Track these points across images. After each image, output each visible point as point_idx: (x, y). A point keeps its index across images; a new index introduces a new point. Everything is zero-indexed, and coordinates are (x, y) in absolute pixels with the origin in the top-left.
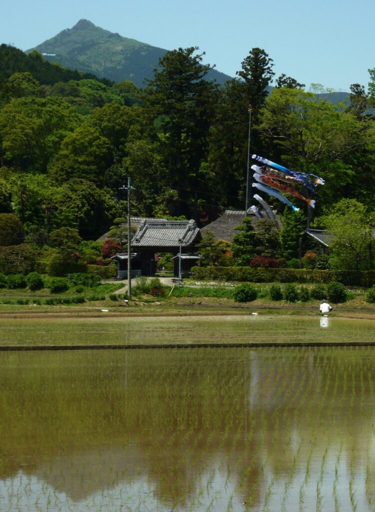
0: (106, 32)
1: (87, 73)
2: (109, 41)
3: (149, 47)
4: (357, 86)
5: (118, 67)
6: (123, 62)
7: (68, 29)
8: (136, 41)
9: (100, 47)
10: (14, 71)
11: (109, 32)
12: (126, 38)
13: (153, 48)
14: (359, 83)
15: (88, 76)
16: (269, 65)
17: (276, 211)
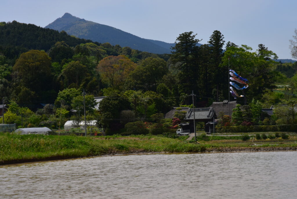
0: (78, 18)
1: (88, 40)
2: (80, 23)
3: (99, 25)
4: (261, 45)
5: (85, 35)
6: (87, 32)
7: (60, 18)
8: (92, 22)
9: (76, 26)
10: (57, 41)
11: (79, 18)
12: (88, 21)
13: (101, 25)
14: (262, 44)
15: (89, 41)
16: (222, 38)
17: (236, 101)
